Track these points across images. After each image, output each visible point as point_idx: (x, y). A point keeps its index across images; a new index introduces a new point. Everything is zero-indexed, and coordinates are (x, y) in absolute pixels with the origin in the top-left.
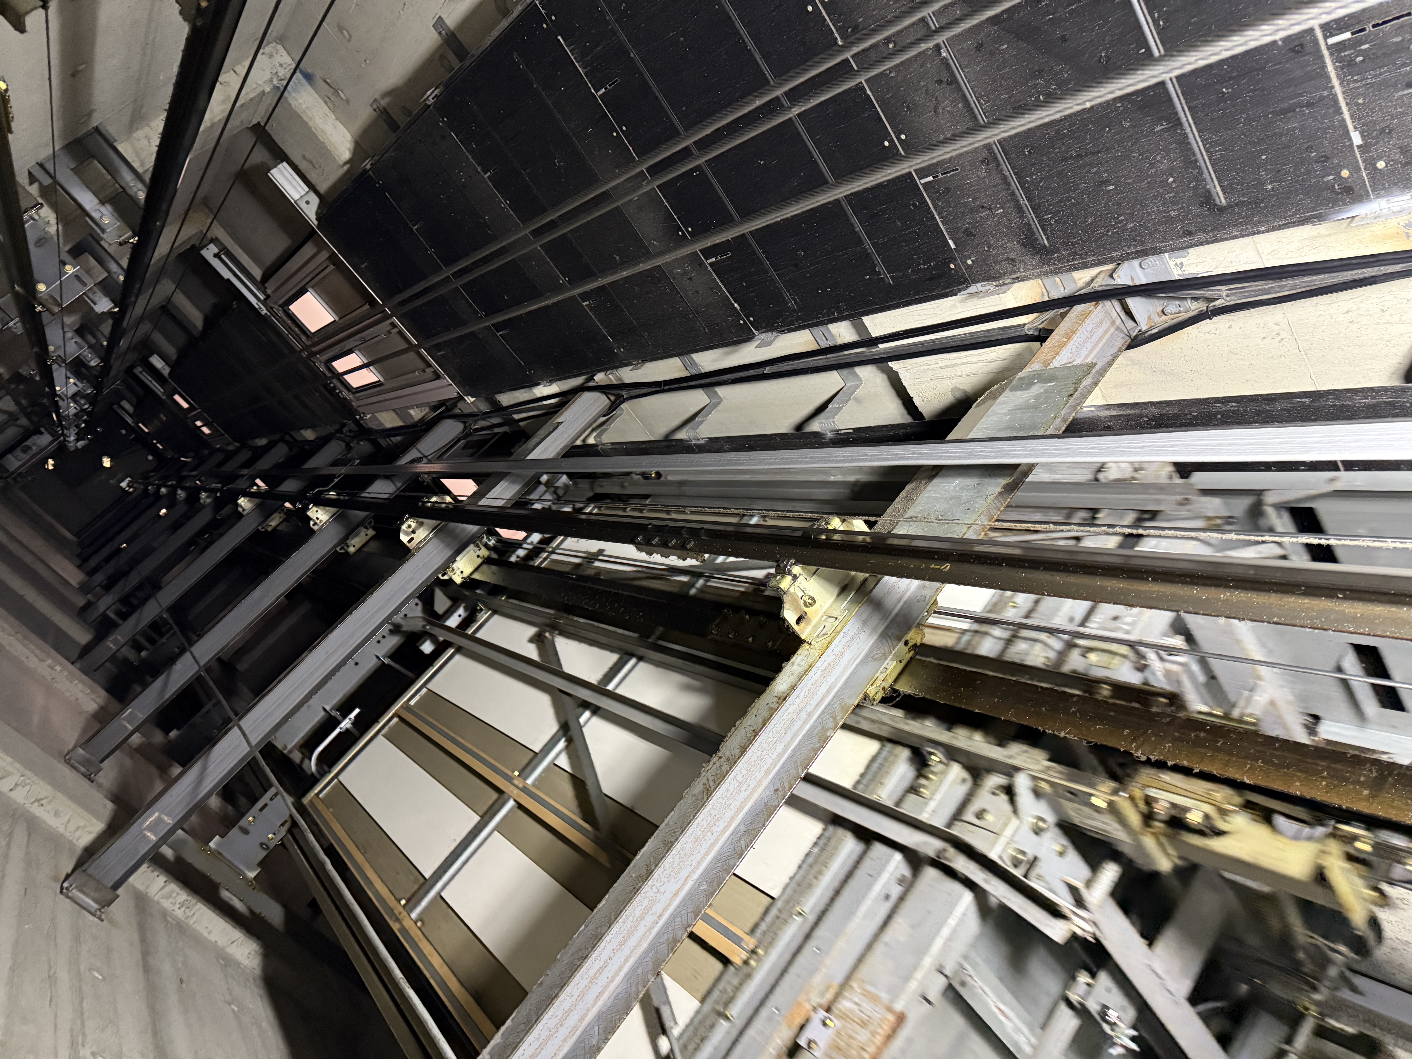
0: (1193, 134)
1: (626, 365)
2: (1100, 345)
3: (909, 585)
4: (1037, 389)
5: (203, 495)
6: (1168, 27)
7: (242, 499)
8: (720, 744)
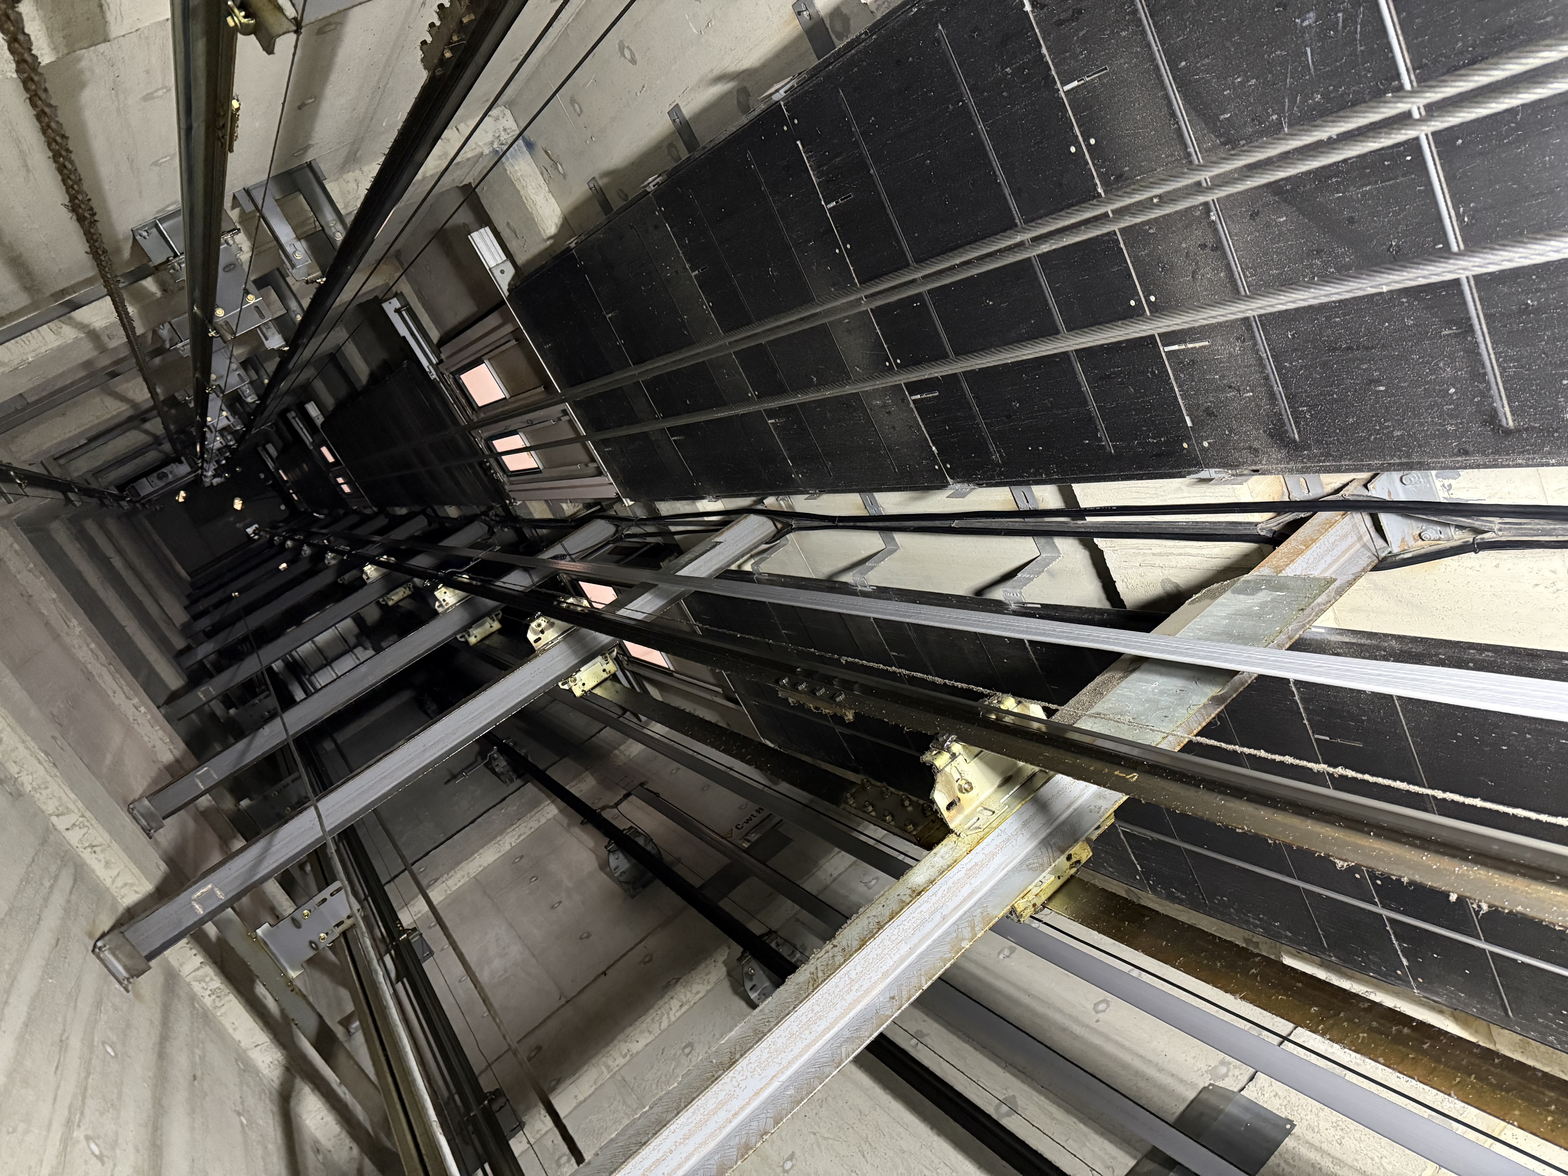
0: (1486, 344)
1: (802, 493)
2: (1342, 560)
3: (1082, 790)
4: (1264, 596)
5: (330, 555)
6: (1473, 225)
7: (370, 566)
8: (837, 930)
